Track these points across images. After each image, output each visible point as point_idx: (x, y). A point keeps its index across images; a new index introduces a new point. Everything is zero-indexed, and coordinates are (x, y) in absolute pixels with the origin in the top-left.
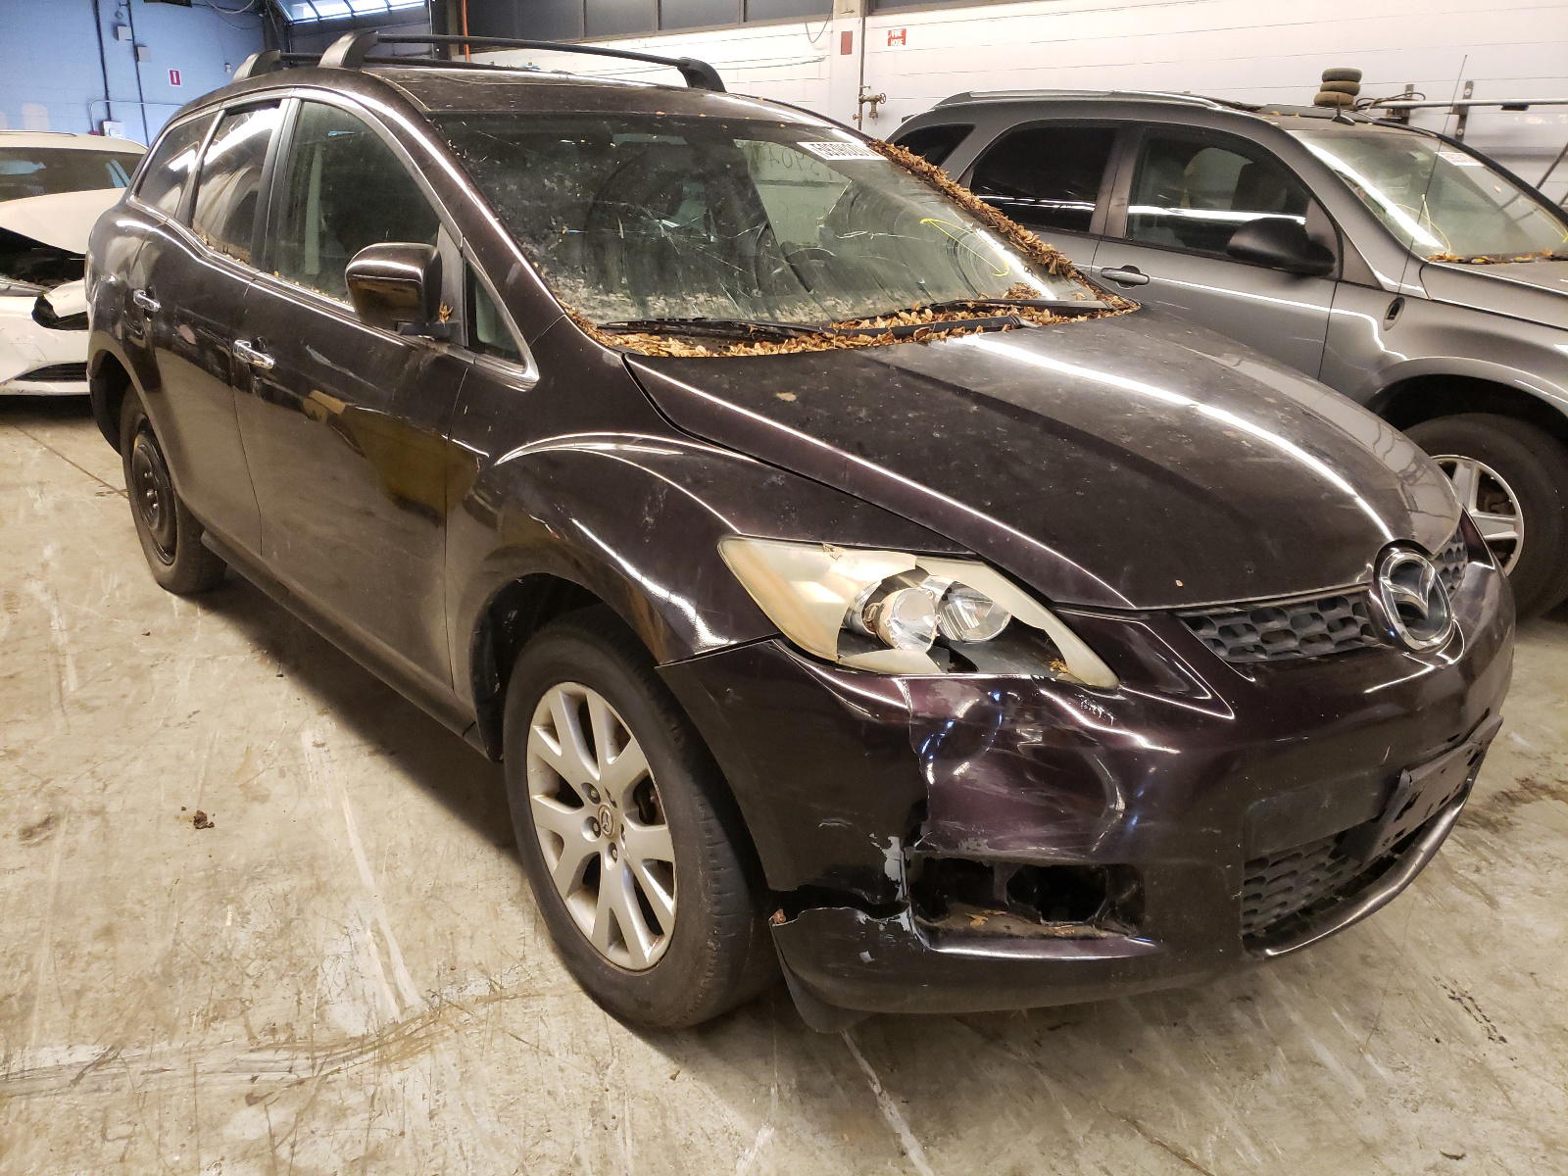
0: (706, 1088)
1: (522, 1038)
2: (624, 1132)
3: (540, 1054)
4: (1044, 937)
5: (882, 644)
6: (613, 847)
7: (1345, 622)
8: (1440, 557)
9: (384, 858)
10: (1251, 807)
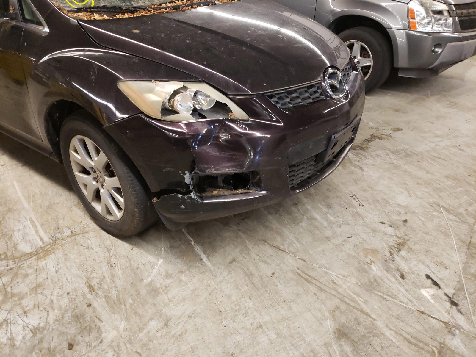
0: (142, 251)
1: (83, 245)
2: (118, 267)
3: (89, 249)
4: (234, 194)
5: (175, 112)
6: (102, 185)
7: (315, 92)
8: (343, 70)
9: (31, 198)
10: (289, 150)
